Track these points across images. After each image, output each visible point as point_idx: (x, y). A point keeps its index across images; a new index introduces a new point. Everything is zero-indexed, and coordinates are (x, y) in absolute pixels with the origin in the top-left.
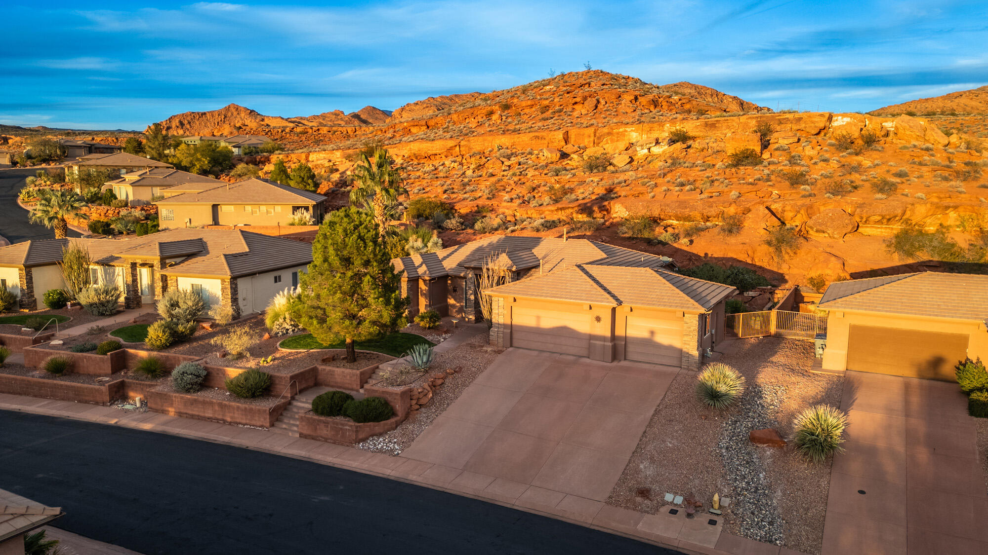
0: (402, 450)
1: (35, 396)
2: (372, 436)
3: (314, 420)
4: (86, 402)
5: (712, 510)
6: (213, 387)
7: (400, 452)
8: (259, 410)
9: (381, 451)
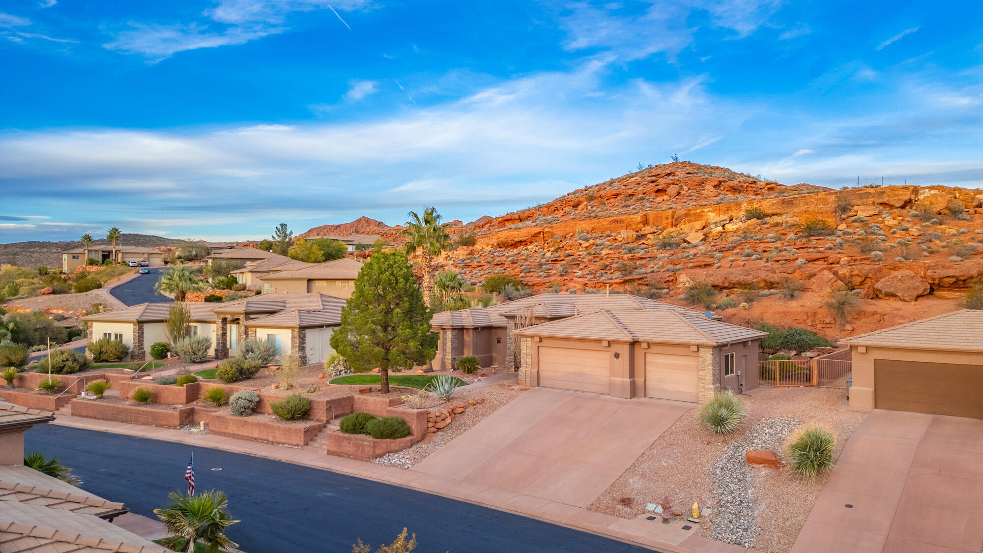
0: (413, 465)
1: (123, 422)
2: (389, 453)
3: (340, 437)
4: (162, 426)
5: (691, 519)
6: (264, 413)
7: (410, 466)
8: (296, 430)
9: (393, 465)
